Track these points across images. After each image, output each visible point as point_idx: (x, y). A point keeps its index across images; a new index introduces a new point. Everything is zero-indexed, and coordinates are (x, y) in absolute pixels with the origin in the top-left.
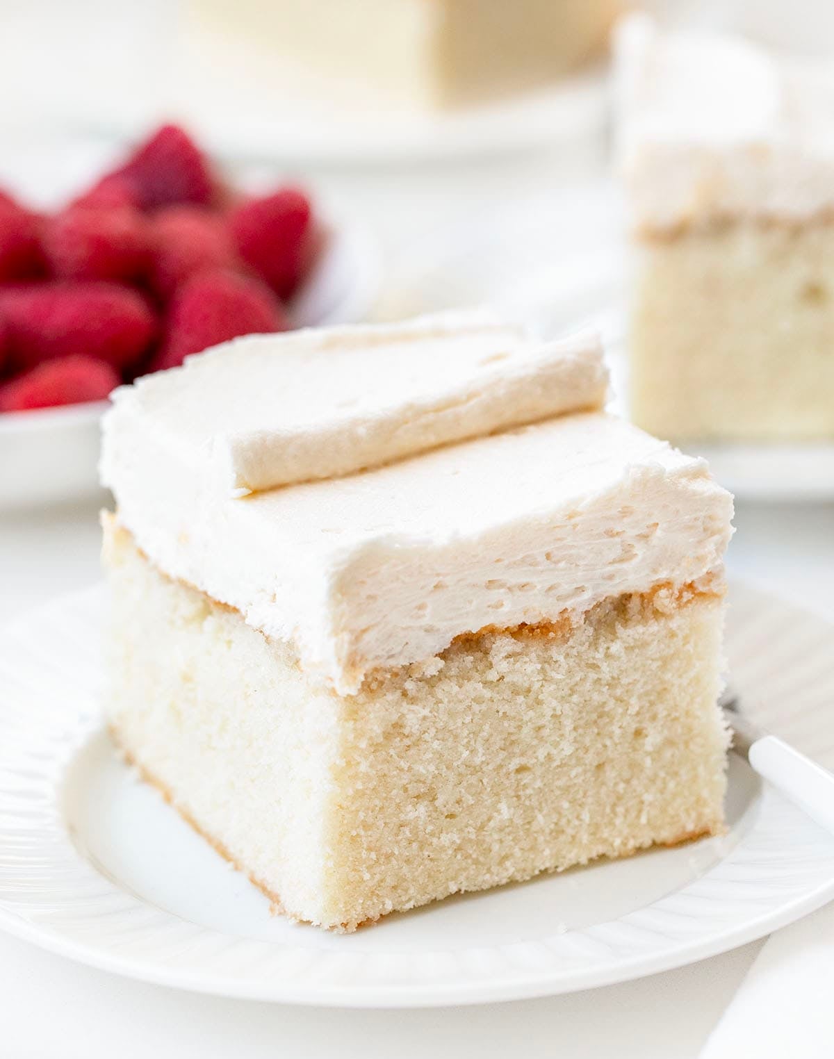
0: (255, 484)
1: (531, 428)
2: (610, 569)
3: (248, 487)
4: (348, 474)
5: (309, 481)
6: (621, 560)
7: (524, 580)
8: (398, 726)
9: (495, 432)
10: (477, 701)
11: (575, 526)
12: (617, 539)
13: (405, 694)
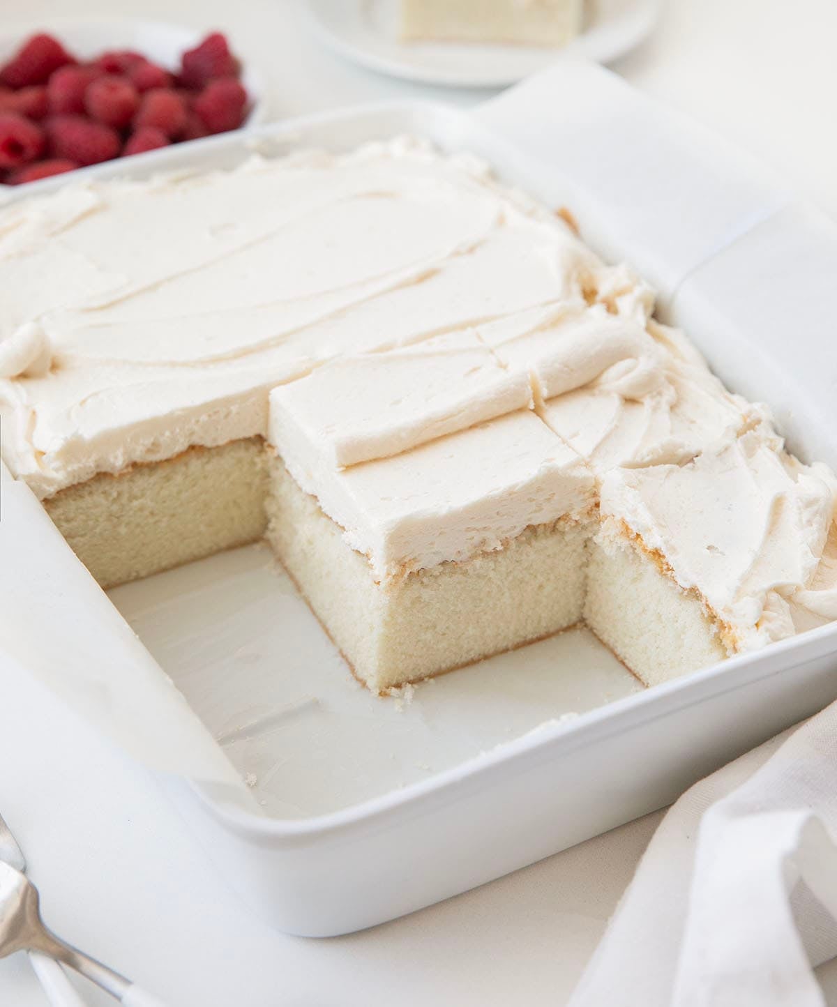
0: (347, 463)
1: (491, 424)
2: (529, 516)
3: (343, 466)
4: (396, 455)
5: (376, 460)
6: (535, 511)
7: (484, 526)
8: (419, 597)
9: (472, 427)
10: (459, 583)
11: (512, 499)
12: (534, 502)
13: (422, 583)
